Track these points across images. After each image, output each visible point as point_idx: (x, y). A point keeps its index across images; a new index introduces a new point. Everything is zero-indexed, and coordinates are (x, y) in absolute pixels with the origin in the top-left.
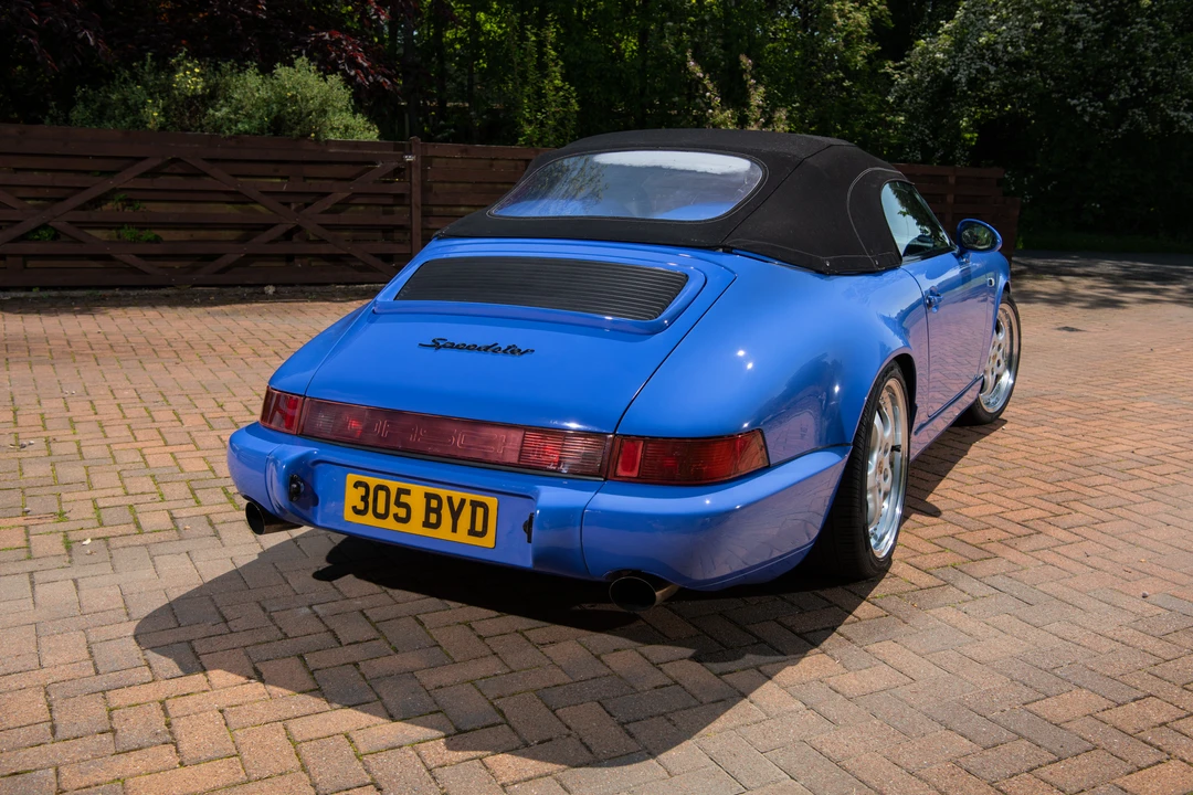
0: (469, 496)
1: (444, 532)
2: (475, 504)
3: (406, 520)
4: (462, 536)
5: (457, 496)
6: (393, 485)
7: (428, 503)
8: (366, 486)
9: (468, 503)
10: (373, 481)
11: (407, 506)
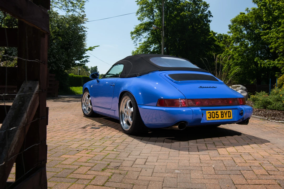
0: (228, 111)
1: (224, 118)
3: (218, 117)
4: (227, 118)
6: (215, 111)
7: (221, 113)
8: (210, 112)
10: (211, 111)
11: (218, 115)
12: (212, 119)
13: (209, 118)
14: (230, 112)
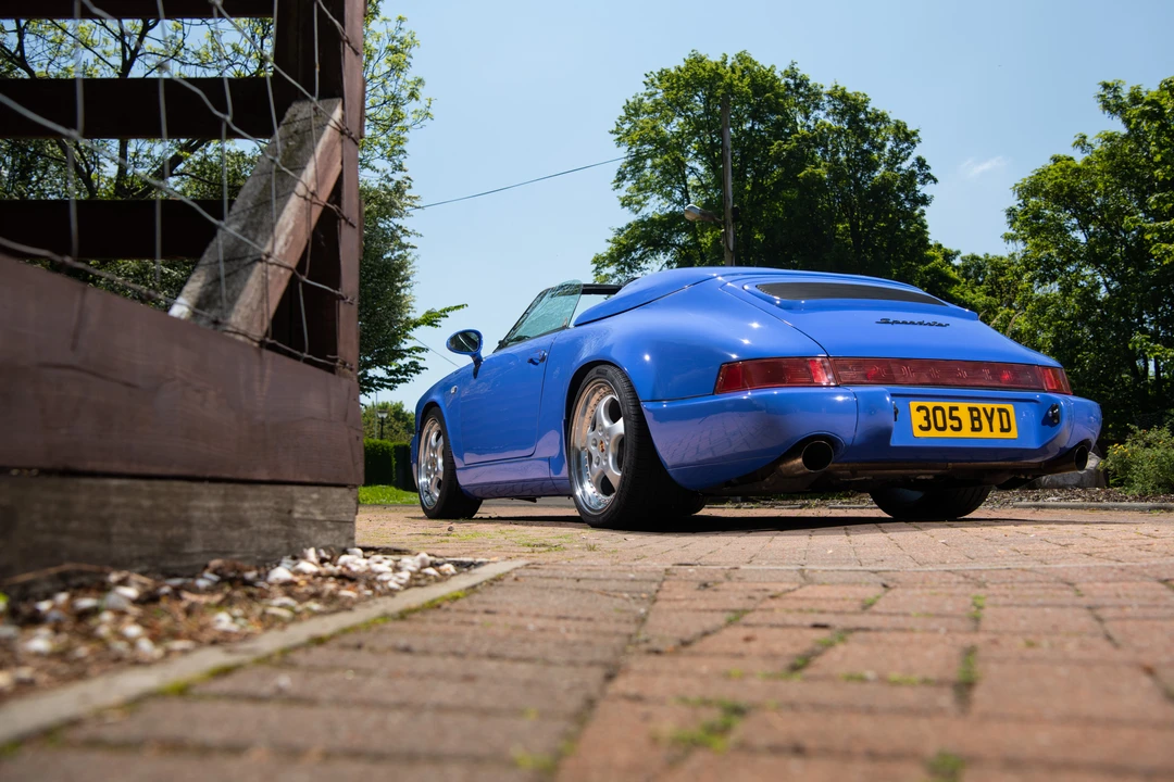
0: (996, 406)
1: (985, 433)
2: (1000, 410)
3: (959, 429)
4: (997, 434)
5: (989, 406)
6: (946, 405)
9: (996, 410)
10: (930, 405)
12: (933, 433)
13: (921, 427)
14: (1004, 410)
